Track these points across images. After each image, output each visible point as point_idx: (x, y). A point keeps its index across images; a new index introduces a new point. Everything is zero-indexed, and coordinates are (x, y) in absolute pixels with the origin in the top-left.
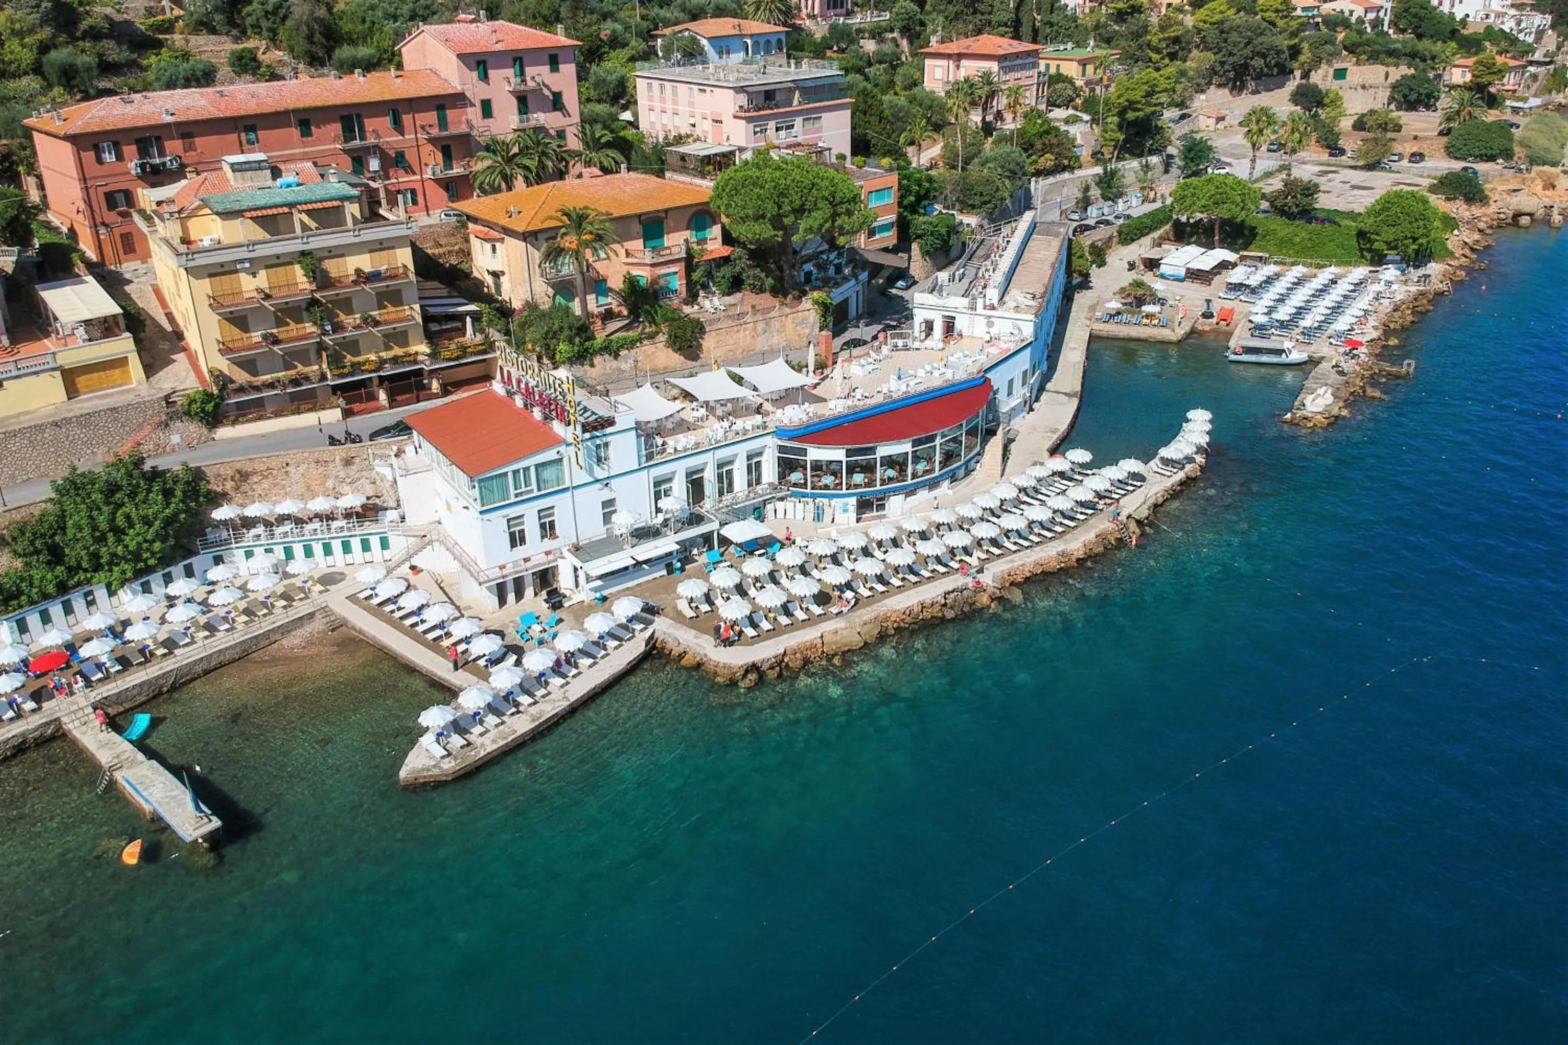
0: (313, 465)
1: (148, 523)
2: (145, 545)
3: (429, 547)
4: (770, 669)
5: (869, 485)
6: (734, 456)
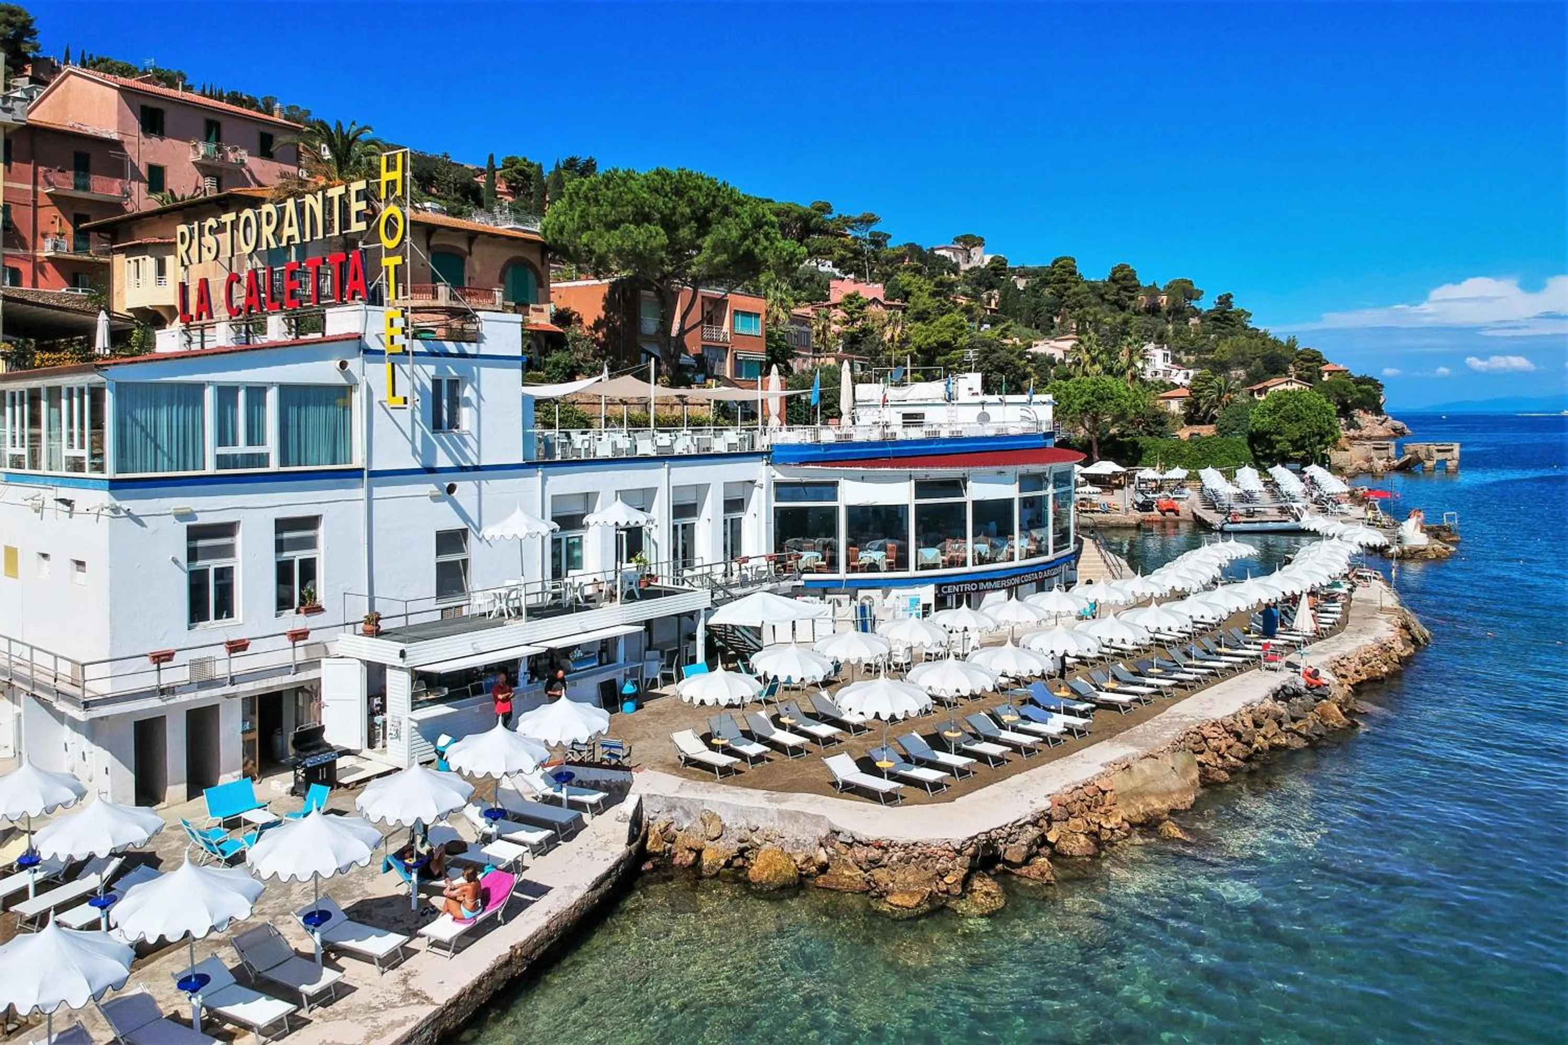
4: (1026, 862)
5: (952, 563)
6: (701, 489)
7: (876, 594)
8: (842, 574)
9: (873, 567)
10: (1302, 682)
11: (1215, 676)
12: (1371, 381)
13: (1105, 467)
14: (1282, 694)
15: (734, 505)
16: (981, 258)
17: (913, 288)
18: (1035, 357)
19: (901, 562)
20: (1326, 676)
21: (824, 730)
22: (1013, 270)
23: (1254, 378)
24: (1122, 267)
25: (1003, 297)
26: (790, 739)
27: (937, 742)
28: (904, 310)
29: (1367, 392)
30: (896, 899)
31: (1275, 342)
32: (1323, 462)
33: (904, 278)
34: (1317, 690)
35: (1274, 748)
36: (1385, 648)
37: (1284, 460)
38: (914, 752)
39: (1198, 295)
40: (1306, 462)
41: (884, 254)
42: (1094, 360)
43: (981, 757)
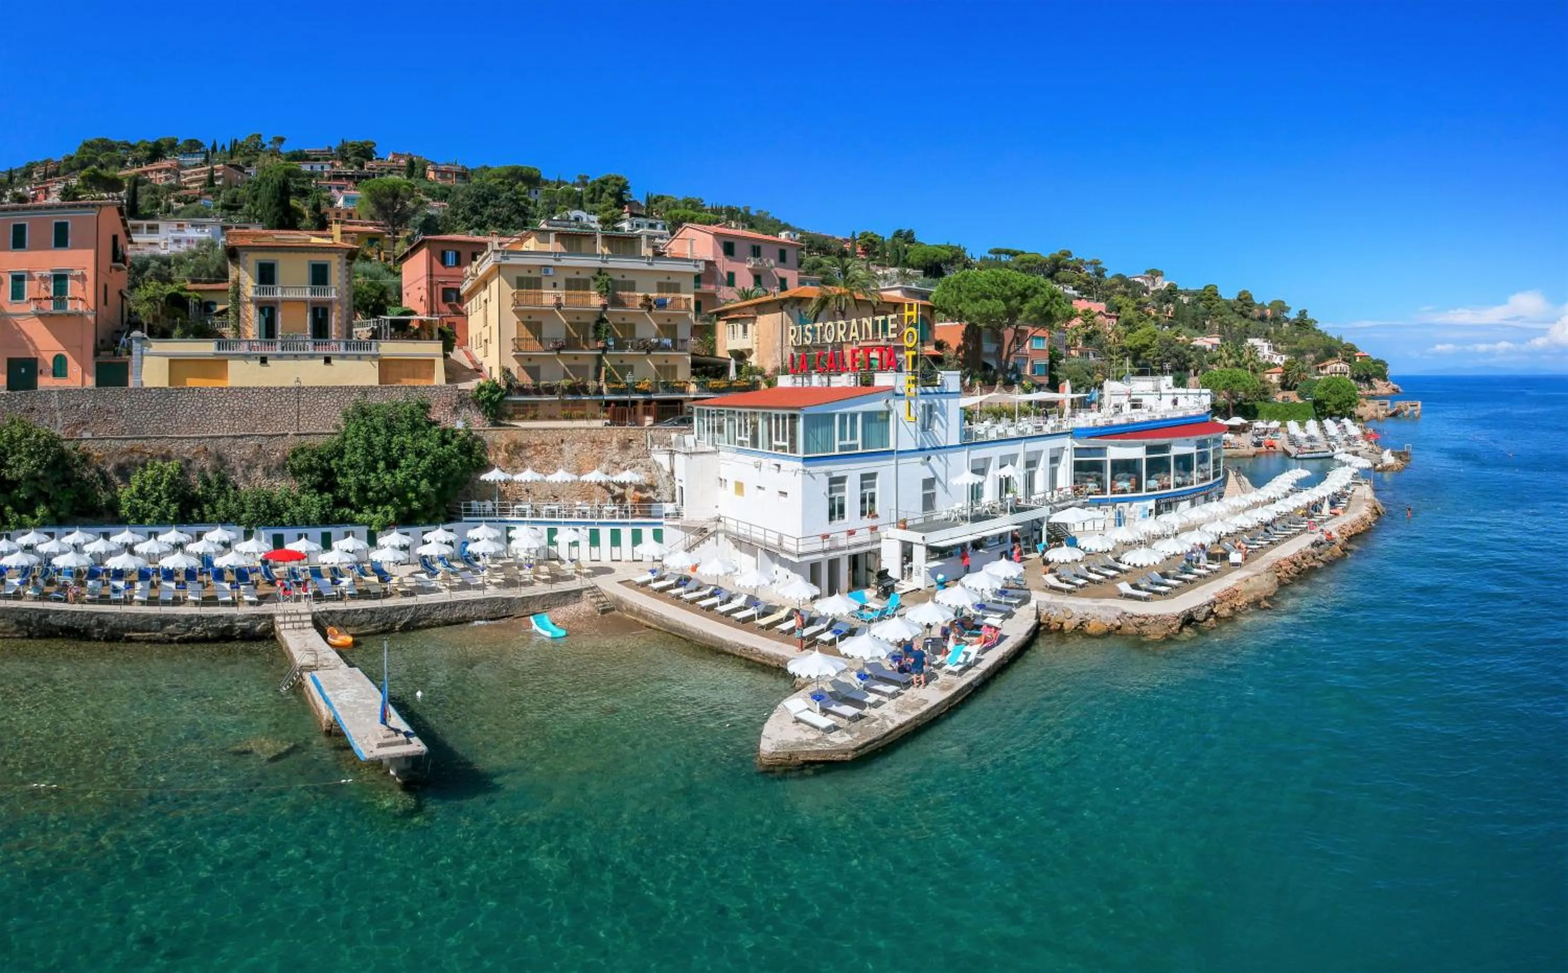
0: (589, 444)
1: (420, 454)
2: (413, 482)
3: (713, 539)
4: (1205, 620)
5: (1163, 487)
6: (1039, 453)
7: (1126, 505)
8: (1109, 495)
9: (1124, 491)
10: (1324, 538)
11: (1288, 537)
12: (1382, 362)
13: (1237, 421)
14: (1315, 544)
15: (1054, 460)
16: (1162, 284)
17: (1123, 304)
18: (1195, 348)
19: (1138, 488)
20: (1335, 534)
21: (1112, 573)
22: (1181, 292)
23: (1319, 360)
24: (1244, 292)
25: (1176, 309)
26: (1097, 577)
27: (1165, 575)
28: (1118, 318)
29: (1379, 368)
30: (1152, 637)
31: (1331, 338)
32: (1351, 416)
33: (1117, 298)
34: (1331, 541)
35: (1310, 567)
36: (1363, 519)
37: (1331, 415)
38: (1155, 580)
39: (1288, 309)
40: (1342, 417)
41: (1105, 283)
42: (1230, 356)
43: (1185, 581)
